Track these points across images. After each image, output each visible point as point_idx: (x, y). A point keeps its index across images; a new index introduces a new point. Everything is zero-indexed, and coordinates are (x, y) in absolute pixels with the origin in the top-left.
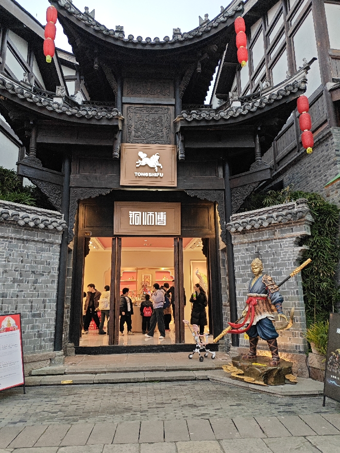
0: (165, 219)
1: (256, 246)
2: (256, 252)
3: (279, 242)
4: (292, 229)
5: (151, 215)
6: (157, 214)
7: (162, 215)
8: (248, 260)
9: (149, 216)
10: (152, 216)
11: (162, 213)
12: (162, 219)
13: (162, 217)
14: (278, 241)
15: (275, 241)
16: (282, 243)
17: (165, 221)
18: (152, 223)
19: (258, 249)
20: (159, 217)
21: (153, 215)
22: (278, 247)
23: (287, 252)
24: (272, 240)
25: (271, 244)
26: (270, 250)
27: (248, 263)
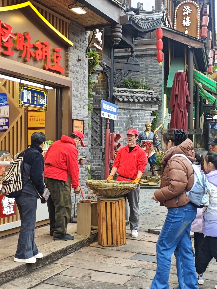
1: (130, 112)
4: (152, 106)
14: (143, 111)
16: (145, 113)
22: (143, 115)
23: (147, 118)
24: (140, 110)
25: (139, 112)
26: (138, 115)
27: (124, 121)
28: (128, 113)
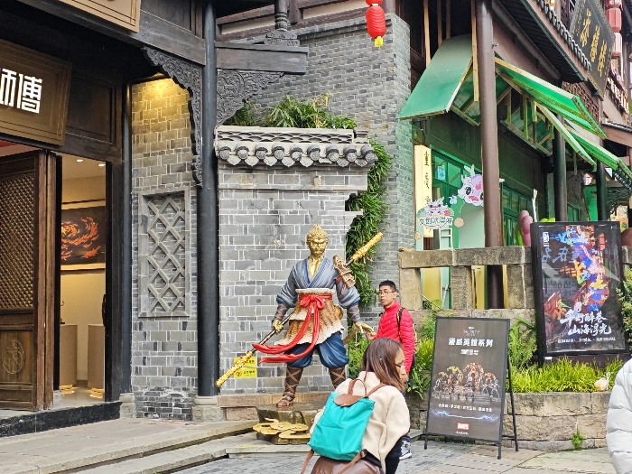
0: (39, 97)
1: (271, 199)
2: (272, 212)
3: (320, 198)
4: (347, 178)
5: (9, 77)
6: (24, 80)
7: (33, 85)
8: (254, 224)
9: (6, 79)
10: (11, 81)
11: (33, 79)
12: (32, 95)
13: (32, 90)
14: (317, 195)
15: (312, 195)
16: (324, 201)
17: (38, 103)
18: (9, 101)
19: (277, 207)
20: (26, 88)
21: (15, 79)
22: (317, 207)
23: (333, 218)
24: (306, 191)
25: (304, 199)
26: (300, 209)
27: (253, 230)
28: (265, 205)
